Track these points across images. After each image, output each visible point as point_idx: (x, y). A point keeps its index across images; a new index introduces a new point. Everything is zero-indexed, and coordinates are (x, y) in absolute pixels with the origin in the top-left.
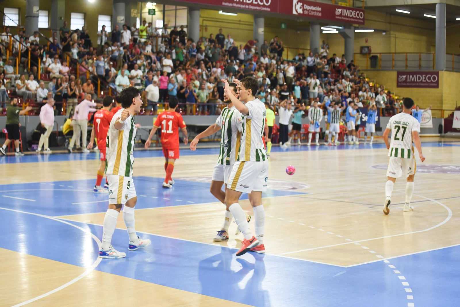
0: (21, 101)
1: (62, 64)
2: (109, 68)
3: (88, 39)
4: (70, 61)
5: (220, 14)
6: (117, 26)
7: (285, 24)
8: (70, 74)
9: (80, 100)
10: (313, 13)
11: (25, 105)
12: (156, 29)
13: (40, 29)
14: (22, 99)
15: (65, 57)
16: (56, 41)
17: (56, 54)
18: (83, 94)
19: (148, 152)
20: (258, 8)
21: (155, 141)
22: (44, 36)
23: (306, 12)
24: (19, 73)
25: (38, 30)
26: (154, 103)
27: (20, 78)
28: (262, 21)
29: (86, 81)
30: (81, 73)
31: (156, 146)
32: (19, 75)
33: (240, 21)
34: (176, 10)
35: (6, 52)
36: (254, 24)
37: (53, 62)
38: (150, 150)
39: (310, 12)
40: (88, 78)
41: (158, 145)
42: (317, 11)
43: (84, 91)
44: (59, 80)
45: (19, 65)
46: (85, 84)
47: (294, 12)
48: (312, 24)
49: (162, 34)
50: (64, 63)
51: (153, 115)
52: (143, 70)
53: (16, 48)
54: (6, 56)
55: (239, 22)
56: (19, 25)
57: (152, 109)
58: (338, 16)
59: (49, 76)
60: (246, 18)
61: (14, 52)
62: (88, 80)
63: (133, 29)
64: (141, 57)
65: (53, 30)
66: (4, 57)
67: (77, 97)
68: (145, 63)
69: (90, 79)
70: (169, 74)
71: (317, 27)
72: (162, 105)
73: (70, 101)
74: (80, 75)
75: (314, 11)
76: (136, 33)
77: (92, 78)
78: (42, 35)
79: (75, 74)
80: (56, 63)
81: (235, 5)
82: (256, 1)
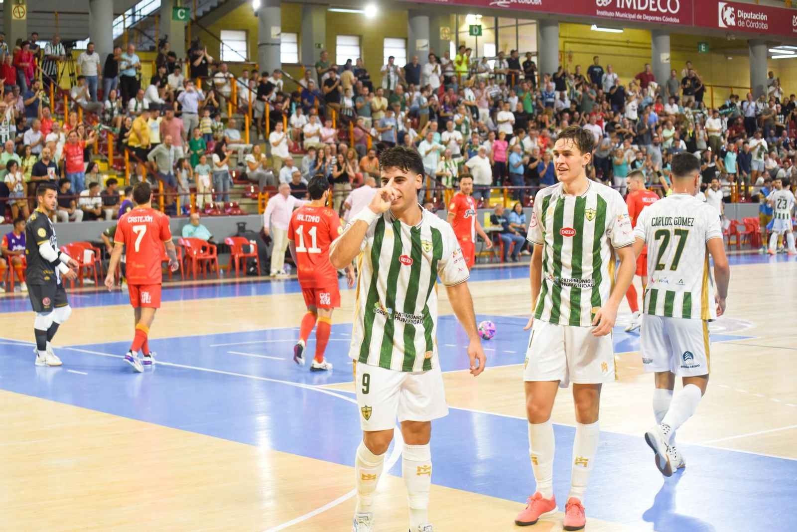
0: (255, 189)
1: (324, 125)
2: (405, 130)
3: (368, 80)
4: (338, 118)
5: (594, 31)
6: (417, 57)
7: (706, 44)
8: (338, 142)
9: (355, 184)
10: (753, 25)
11: (263, 197)
12: (484, 60)
13: (284, 65)
14: (257, 186)
15: (329, 113)
16: (311, 84)
17: (313, 106)
18: (361, 174)
19: (477, 271)
20: (658, 18)
21: (489, 253)
22: (291, 78)
23: (741, 24)
24: (250, 142)
25: (279, 67)
26: (485, 188)
27: (252, 151)
28: (665, 40)
29: (367, 152)
30: (357, 139)
31: (491, 262)
32: (251, 146)
33: (628, 42)
34: (517, 25)
35: (227, 106)
36: (652, 46)
37: (308, 122)
38: (479, 269)
39: (748, 24)
40: (370, 147)
41: (494, 259)
42: (760, 21)
43: (362, 169)
44: (321, 151)
45: (250, 128)
46: (365, 158)
47: (721, 24)
48: (752, 43)
49: (495, 68)
50: (328, 123)
51: (482, 208)
52: (464, 132)
53: (242, 99)
54: (228, 114)
55: (628, 44)
56: (247, 60)
57: (482, 199)
59: (302, 145)
60: (639, 35)
61: (240, 106)
62: (370, 149)
63: (444, 60)
64: (461, 109)
65: (306, 66)
66: (223, 115)
67: (352, 180)
68: (468, 119)
69: (373, 149)
70: (508, 138)
71: (762, 48)
72: (498, 191)
73: (338, 186)
74: (356, 142)
75: (755, 21)
76: (449, 68)
77: (375, 147)
78: (289, 75)
79: (348, 141)
80: (312, 123)
81: (618, 14)
82: (655, 6)
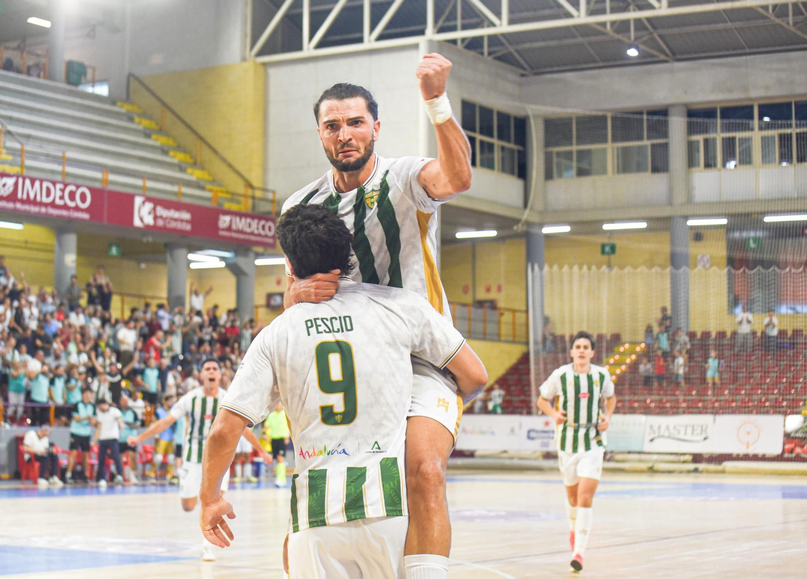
7: (118, 246)
10: (173, 225)
20: (64, 213)
23: (160, 223)
28: (71, 240)
33: (26, 242)
36: (56, 248)
39: (169, 223)
42: (182, 221)
47: (137, 223)
48: (169, 247)
55: (26, 245)
58: (223, 230)
60: (39, 234)
71: (181, 252)
75: (176, 220)
81: (19, 206)
82: (62, 198)
